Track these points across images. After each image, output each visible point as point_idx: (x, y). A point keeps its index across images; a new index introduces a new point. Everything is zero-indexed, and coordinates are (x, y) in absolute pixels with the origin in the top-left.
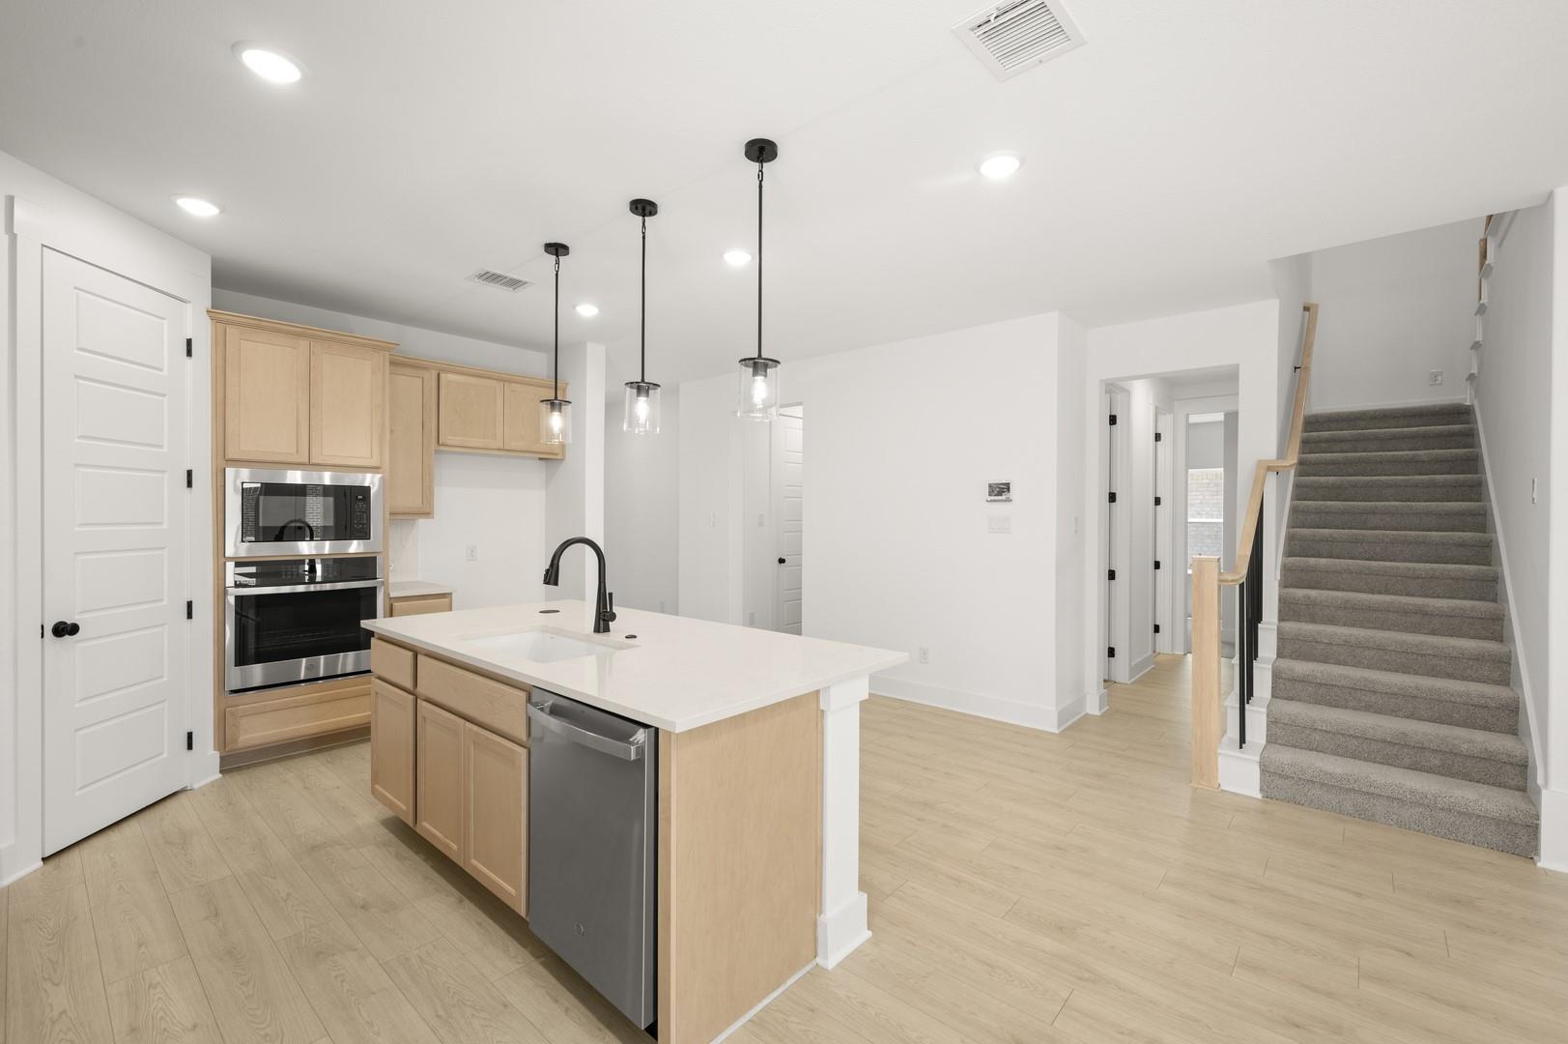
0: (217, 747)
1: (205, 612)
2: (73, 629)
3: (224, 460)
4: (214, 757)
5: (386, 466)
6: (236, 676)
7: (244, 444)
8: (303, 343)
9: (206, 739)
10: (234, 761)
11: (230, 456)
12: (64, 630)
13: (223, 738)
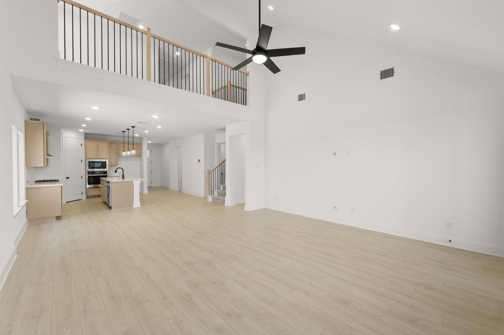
0: (86, 195)
1: (84, 177)
2: (69, 178)
3: (86, 158)
4: (85, 196)
5: (109, 158)
6: (88, 186)
7: (89, 156)
8: (97, 142)
9: (84, 193)
10: (88, 197)
11: (87, 158)
12: (68, 178)
13: (86, 194)
